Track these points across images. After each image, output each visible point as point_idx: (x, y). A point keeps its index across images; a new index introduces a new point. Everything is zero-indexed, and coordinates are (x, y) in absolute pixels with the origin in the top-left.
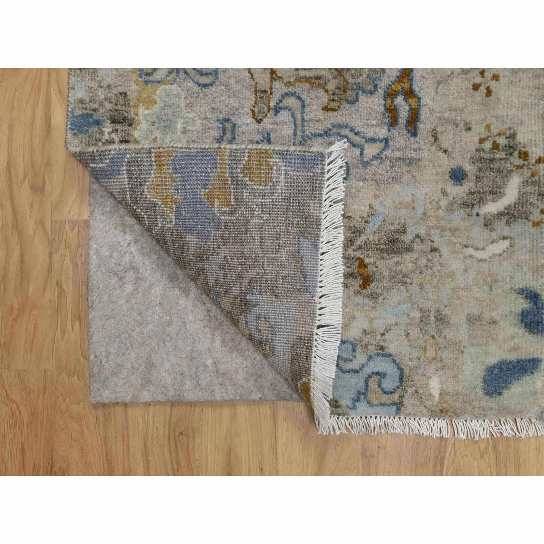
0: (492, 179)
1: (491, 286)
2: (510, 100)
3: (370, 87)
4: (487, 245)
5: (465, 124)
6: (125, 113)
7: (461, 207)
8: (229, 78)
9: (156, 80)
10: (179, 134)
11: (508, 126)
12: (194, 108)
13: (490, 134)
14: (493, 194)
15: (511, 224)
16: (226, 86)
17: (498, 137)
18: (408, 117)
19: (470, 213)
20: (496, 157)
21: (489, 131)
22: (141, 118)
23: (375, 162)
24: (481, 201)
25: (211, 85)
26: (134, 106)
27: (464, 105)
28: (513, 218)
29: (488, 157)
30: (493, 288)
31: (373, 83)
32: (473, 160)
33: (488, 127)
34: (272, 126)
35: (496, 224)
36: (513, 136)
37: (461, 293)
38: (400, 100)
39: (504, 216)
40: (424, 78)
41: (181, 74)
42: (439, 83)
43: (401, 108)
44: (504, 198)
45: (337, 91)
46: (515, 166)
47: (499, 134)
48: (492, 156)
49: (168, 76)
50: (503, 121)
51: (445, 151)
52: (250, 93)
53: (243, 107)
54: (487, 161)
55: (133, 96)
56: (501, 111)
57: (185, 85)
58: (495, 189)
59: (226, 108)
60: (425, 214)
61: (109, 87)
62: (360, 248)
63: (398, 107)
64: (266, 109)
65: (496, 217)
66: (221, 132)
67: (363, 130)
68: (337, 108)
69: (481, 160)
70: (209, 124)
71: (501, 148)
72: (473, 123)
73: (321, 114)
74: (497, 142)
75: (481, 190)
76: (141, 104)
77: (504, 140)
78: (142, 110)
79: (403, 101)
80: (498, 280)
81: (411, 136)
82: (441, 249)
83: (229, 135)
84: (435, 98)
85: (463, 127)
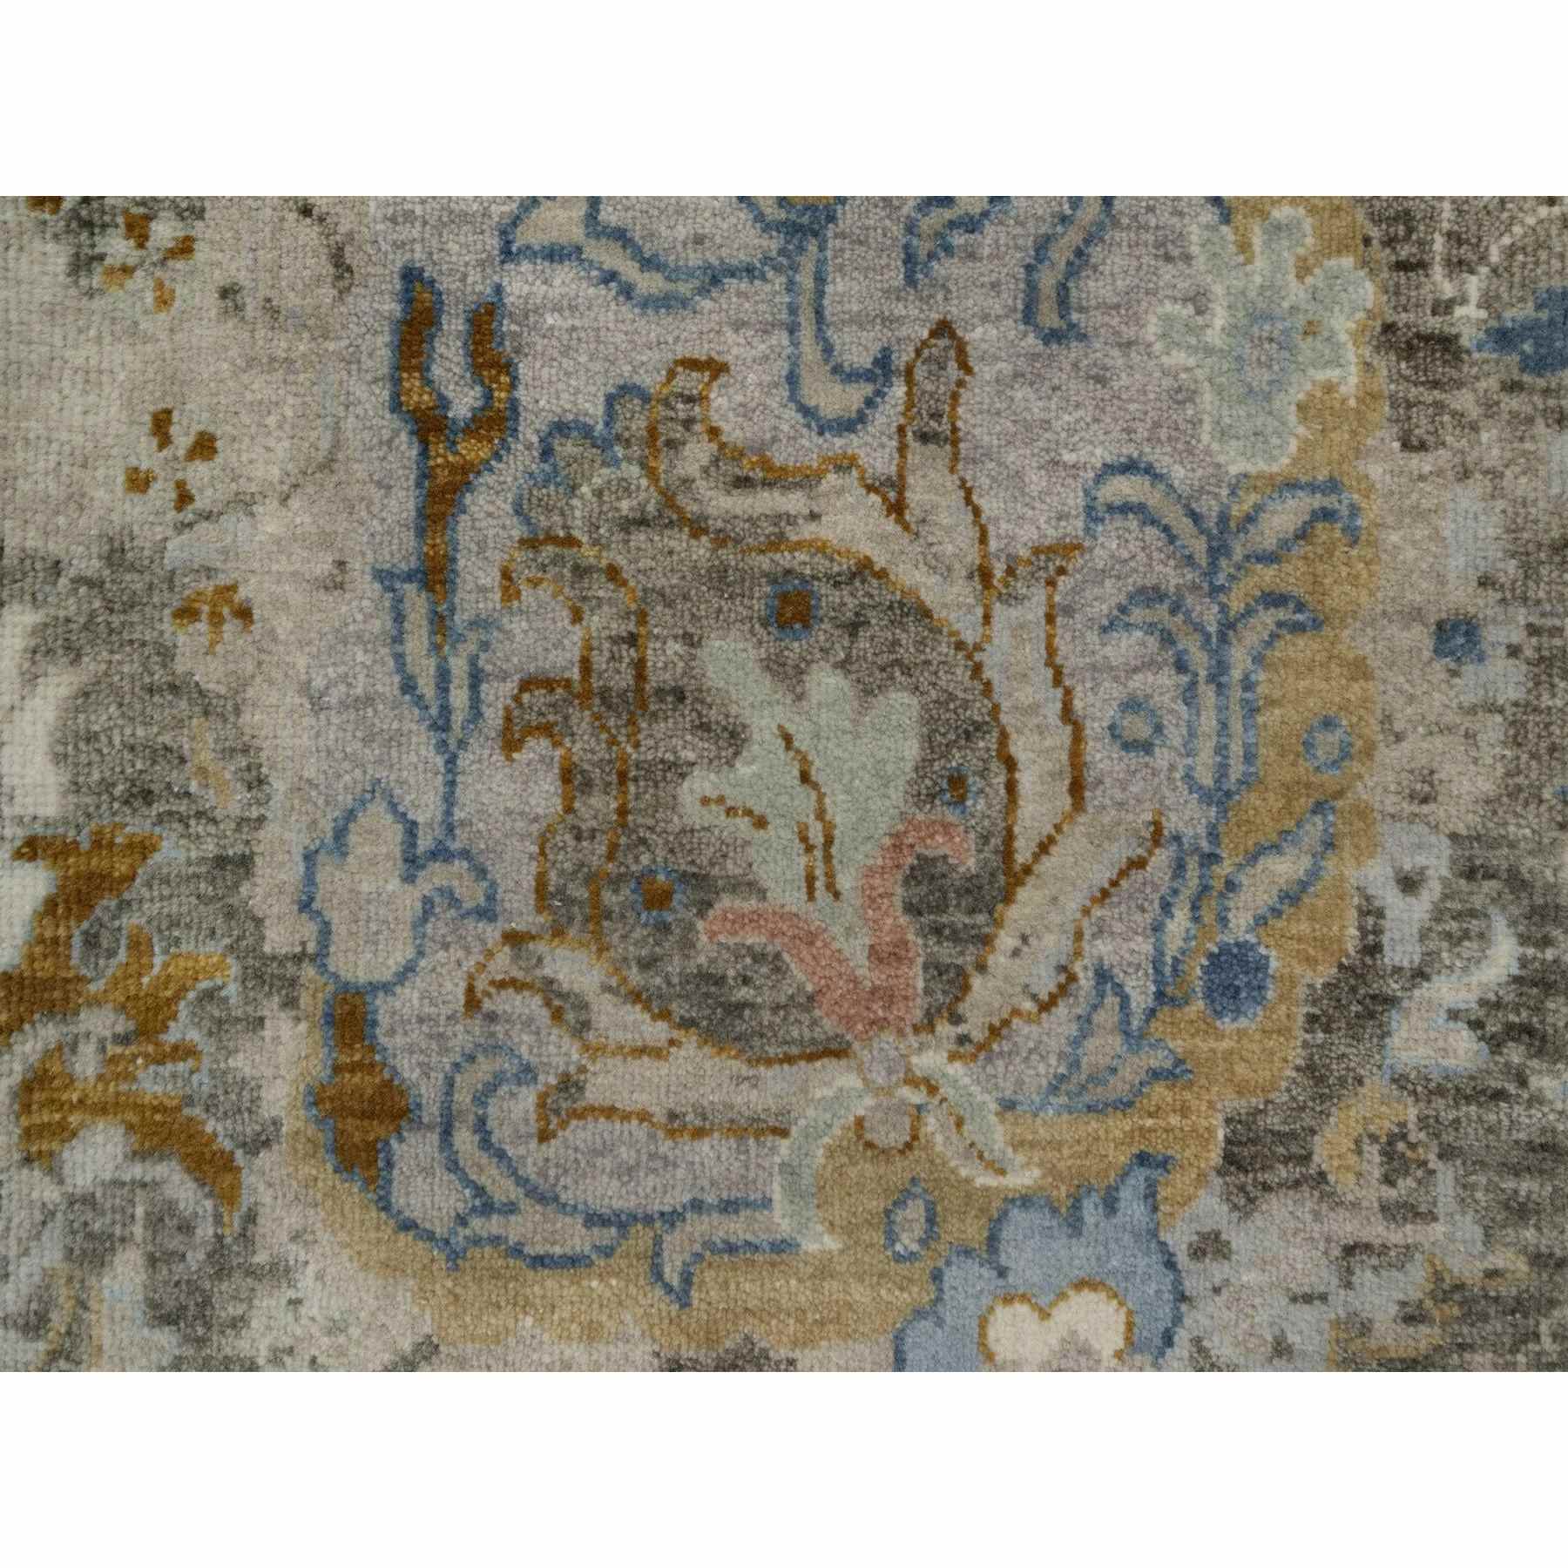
2: (92, 398)
3: (567, 448)
5: (239, 309)
6: (1408, 372)
8: (1048, 493)
9: (1300, 493)
10: (1219, 289)
11: (98, 303)
12: (1167, 382)
13: (158, 273)
16: (1057, 463)
17: (131, 262)
18: (433, 337)
21: (160, 285)
22: (1351, 354)
25: (1109, 470)
26: (1374, 396)
27: (245, 378)
31: (555, 466)
33: (164, 301)
34: (899, 309)
36: (81, 264)
38: (464, 402)
40: (379, 484)
41: (1214, 514)
42: (328, 465)
43: (457, 370)
45: (678, 432)
47: (127, 270)
49: (1259, 508)
50: (113, 321)
51: (307, 212)
52: (977, 431)
53: (997, 381)
55: (1378, 434)
56: (122, 358)
57: (1200, 472)
59: (1056, 381)
61: (1465, 474)
63: (468, 375)
64: (920, 372)
66: (1074, 293)
67: (591, 291)
68: (680, 369)
70: (1115, 322)
71: (120, 221)
72: (213, 313)
73: (734, 347)
74: (132, 242)
76: (1352, 403)
77: (109, 250)
78: (1350, 381)
79: (451, 395)
81: (422, 270)
83: (1047, 280)
84: (342, 408)
85: (248, 300)
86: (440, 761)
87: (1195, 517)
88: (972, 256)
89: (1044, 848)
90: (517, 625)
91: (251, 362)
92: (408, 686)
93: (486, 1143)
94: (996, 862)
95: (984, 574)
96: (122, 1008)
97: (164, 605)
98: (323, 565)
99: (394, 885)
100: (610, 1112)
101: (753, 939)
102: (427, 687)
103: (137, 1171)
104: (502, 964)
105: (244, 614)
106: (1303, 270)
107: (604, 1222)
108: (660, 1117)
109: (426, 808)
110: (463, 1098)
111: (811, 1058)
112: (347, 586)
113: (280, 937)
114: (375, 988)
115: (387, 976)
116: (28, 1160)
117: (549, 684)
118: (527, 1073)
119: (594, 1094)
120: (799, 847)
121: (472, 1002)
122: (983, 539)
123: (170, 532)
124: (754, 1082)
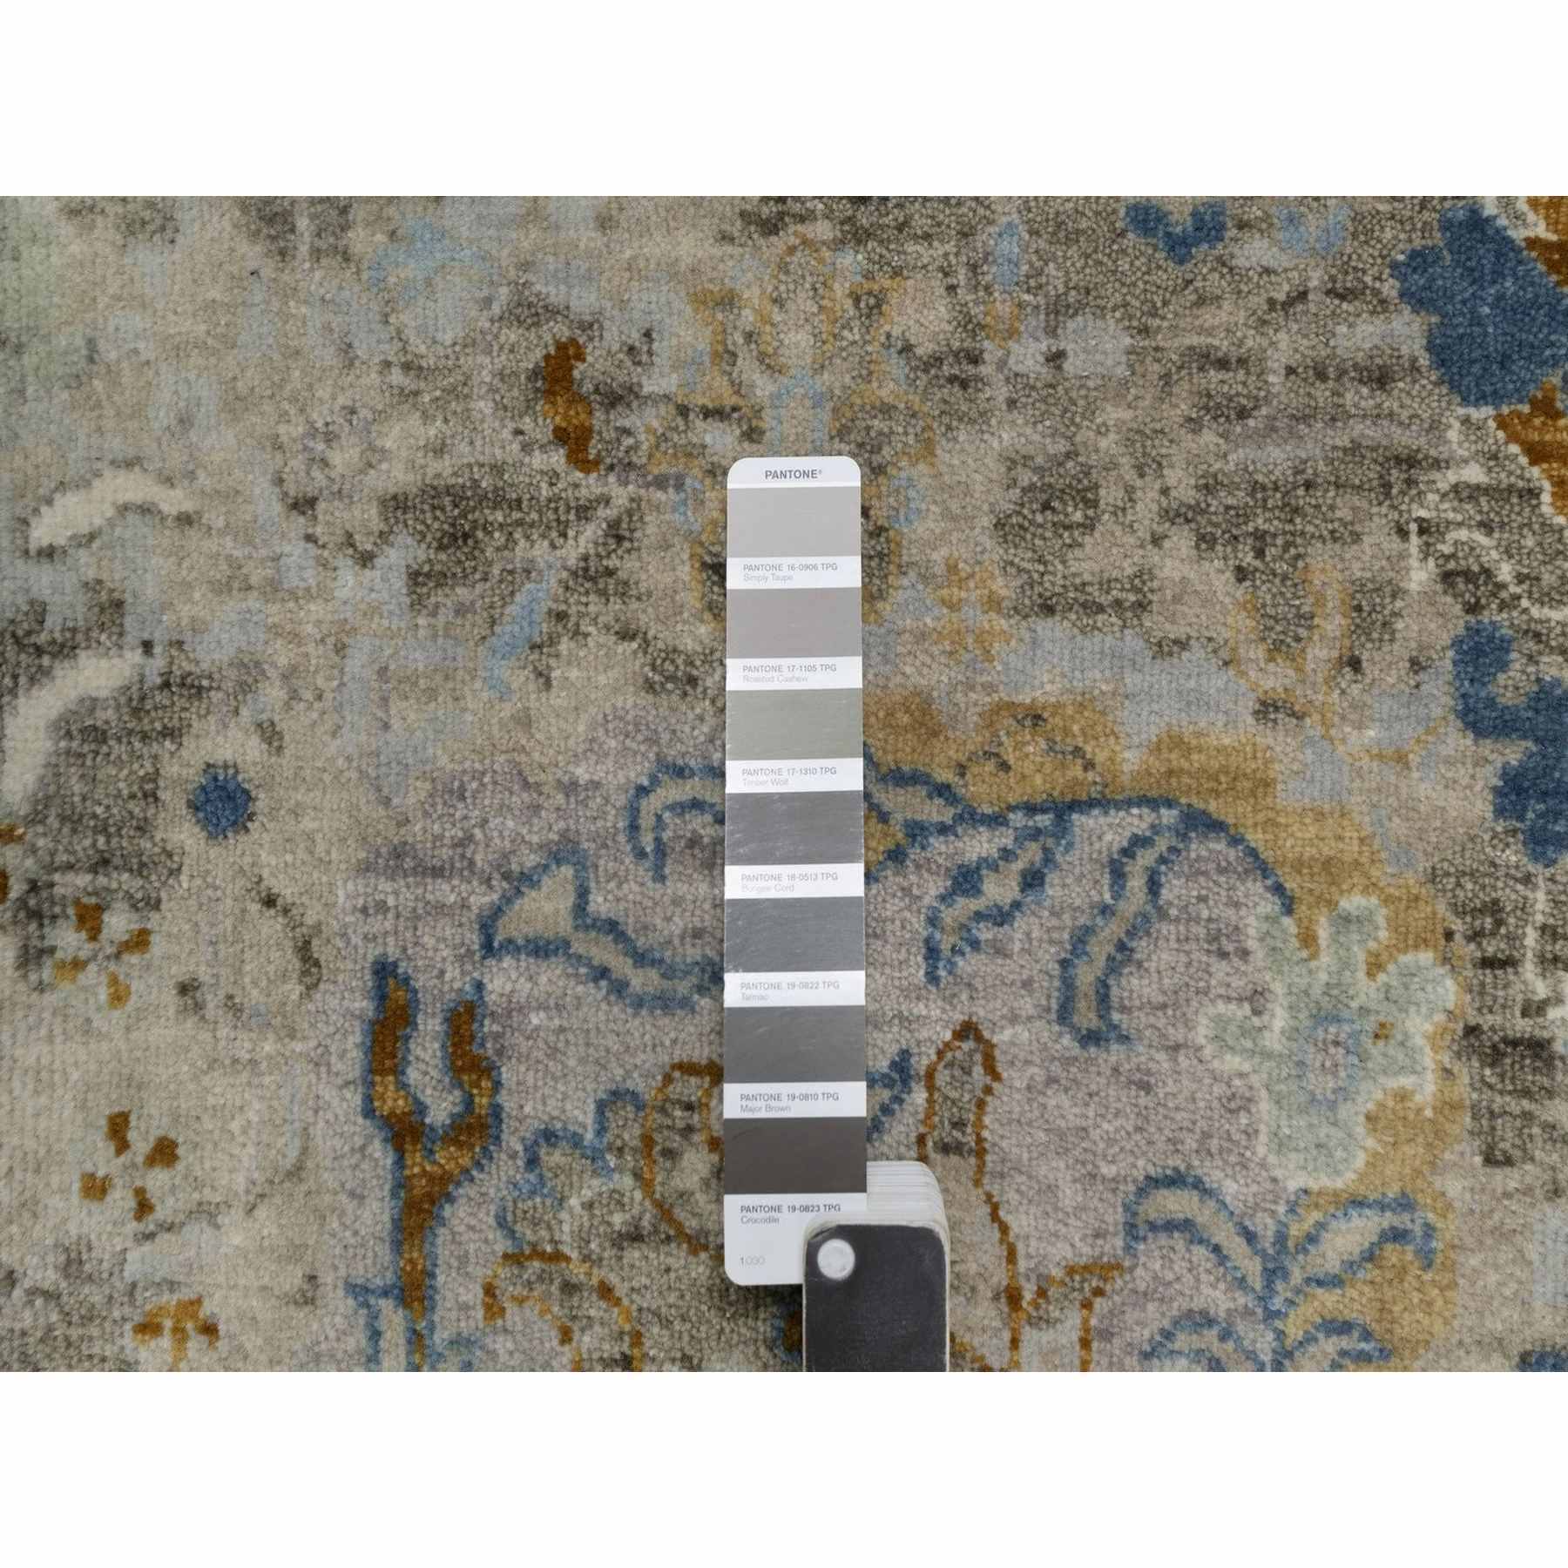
0: (99, 793)
1: (91, 360)
2: (43, 1100)
3: (554, 1158)
4: (111, 523)
5: (199, 1007)
6: (1493, 1080)
7: (210, 677)
8: (1084, 1209)
9: (1367, 1212)
10: (1278, 988)
11: (50, 999)
12: (1218, 1089)
13: (112, 967)
14: (95, 728)
15: (25, 608)
16: (1094, 1176)
17: (83, 955)
18: (408, 1038)
19: (174, 652)
20: (89, 877)
21: (114, 981)
22: (1428, 1059)
23: (531, 860)
24: (136, 702)
25: (1154, 1182)
26: (1454, 1106)
27: (206, 1081)
28: (20, 633)
29: (115, 875)
30: (84, 352)
31: (541, 1177)
32: (170, 864)
33: (118, 997)
34: (920, 1009)
35: (81, 611)
36: (30, 957)
38: (441, 1109)
39: (54, 642)
40: (352, 1194)
41: (1270, 1233)
42: (296, 1172)
43: (434, 1073)
44: (54, 714)
45: (676, 1141)
46: (21, 838)
47: (78, 965)
48: (102, 880)
49: (1321, 1226)
50: (65, 1018)
51: (270, 902)
52: (1004, 1144)
53: (1029, 1088)
54: (117, 861)
55: (1457, 1148)
56: (75, 1057)
57: (1254, 1188)
58: (86, 748)
59: (1093, 1087)
60: (340, 649)
61: (1556, 1193)
62: (584, 512)
63: (447, 1080)
64: (942, 1077)
65: (80, 637)
66: (1114, 991)
67: (580, 988)
68: (677, 1074)
69: (142, 865)
70: (1161, 1023)
71: (71, 911)
72: (171, 1011)
74: (84, 935)
75: (137, 745)
76: (1428, 1113)
77: (59, 943)
78: (1426, 1089)
79: (428, 1101)
80: (68, 387)
81: (395, 965)
82: (277, 508)
83: (1086, 976)
84: (310, 1113)
85: (209, 997)
87: (1250, 1237)
88: (1000, 951)
91: (213, 1063)
95: (1013, 1297)
97: (124, 1319)
98: (293, 1279)
105: (210, 1330)
106: (1374, 966)
112: (319, 1302)
122: (1011, 1254)
123: (129, 1244)
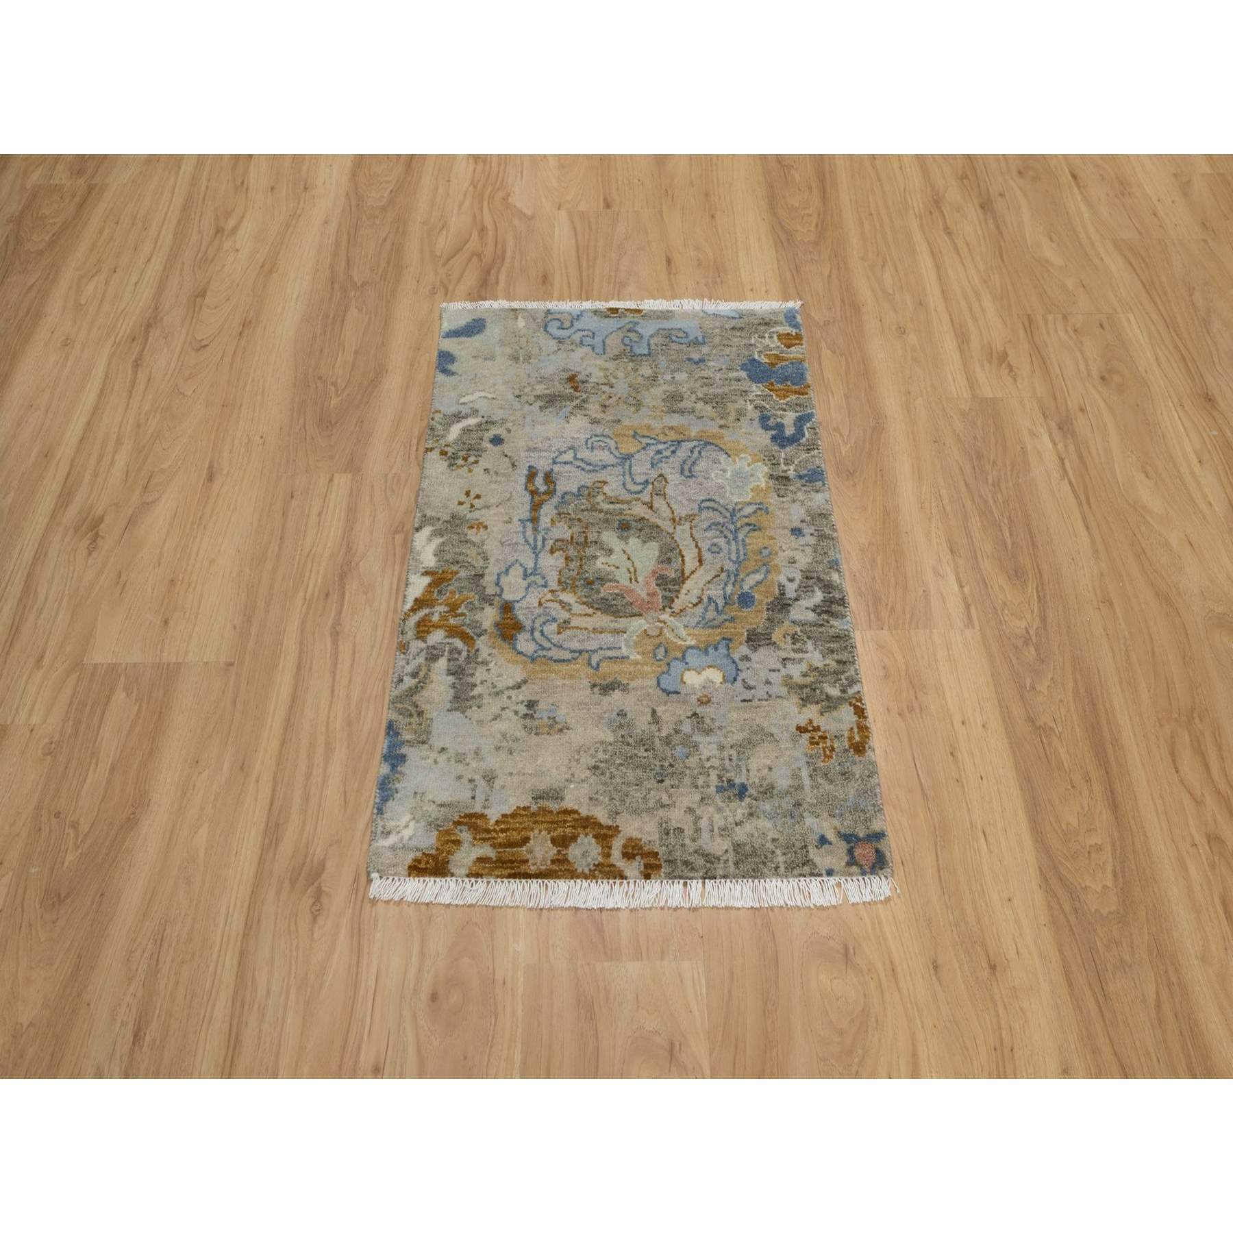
0: (470, 439)
2: (451, 488)
3: (568, 497)
4: (477, 399)
5: (489, 473)
6: (777, 483)
7: (497, 422)
8: (689, 505)
9: (753, 505)
10: (728, 469)
11: (454, 472)
12: (717, 485)
13: (470, 466)
14: (470, 429)
16: (691, 500)
17: (463, 465)
18: (536, 477)
19: (489, 418)
21: (470, 469)
22: (763, 480)
23: (563, 449)
24: (480, 425)
25: (704, 500)
26: (770, 488)
27: (489, 485)
28: (456, 415)
29: (472, 452)
31: (565, 500)
32: (485, 450)
33: (471, 471)
34: (650, 472)
35: (469, 412)
36: (451, 465)
37: (499, 372)
38: (543, 489)
40: (521, 503)
41: (731, 509)
42: (508, 500)
43: (541, 483)
44: (461, 427)
45: (596, 494)
47: (461, 466)
48: (469, 453)
49: (742, 508)
50: (458, 475)
51: (506, 456)
52: (670, 493)
53: (675, 485)
54: (473, 449)
55: (771, 494)
56: (458, 481)
57: (728, 501)
58: (468, 432)
59: (689, 485)
60: (524, 417)
61: (794, 501)
62: (577, 398)
63: (544, 484)
64: (655, 483)
65: (468, 416)
66: (693, 469)
67: (575, 470)
68: (596, 483)
69: (478, 450)
70: (703, 474)
72: (482, 474)
73: (609, 479)
74: (464, 461)
75: (479, 432)
76: (764, 489)
77: (458, 463)
78: (763, 485)
79: (540, 488)
80: (470, 380)
81: (533, 466)
82: (513, 397)
83: (686, 467)
84: (512, 490)
85: (491, 472)
86: (534, 556)
87: (727, 509)
88: (667, 463)
89: (693, 572)
90: (555, 530)
91: (490, 482)
92: (526, 541)
93: (543, 634)
94: (680, 575)
95: (674, 520)
96: (446, 605)
97: (465, 526)
98: (506, 519)
99: (520, 580)
100: (577, 628)
101: (616, 591)
102: (531, 541)
103: (447, 640)
104: (549, 596)
105: (486, 527)
106: (749, 465)
107: (574, 651)
108: (591, 629)
109: (530, 565)
110: (537, 625)
111: (631, 616)
112: (511, 522)
113: (490, 590)
114: (514, 601)
115: (518, 599)
116: (417, 638)
117: (563, 541)
118: (554, 620)
119: (572, 624)
120: (627, 572)
121: (540, 604)
122: (673, 513)
123: (468, 512)
124: (616, 621)
